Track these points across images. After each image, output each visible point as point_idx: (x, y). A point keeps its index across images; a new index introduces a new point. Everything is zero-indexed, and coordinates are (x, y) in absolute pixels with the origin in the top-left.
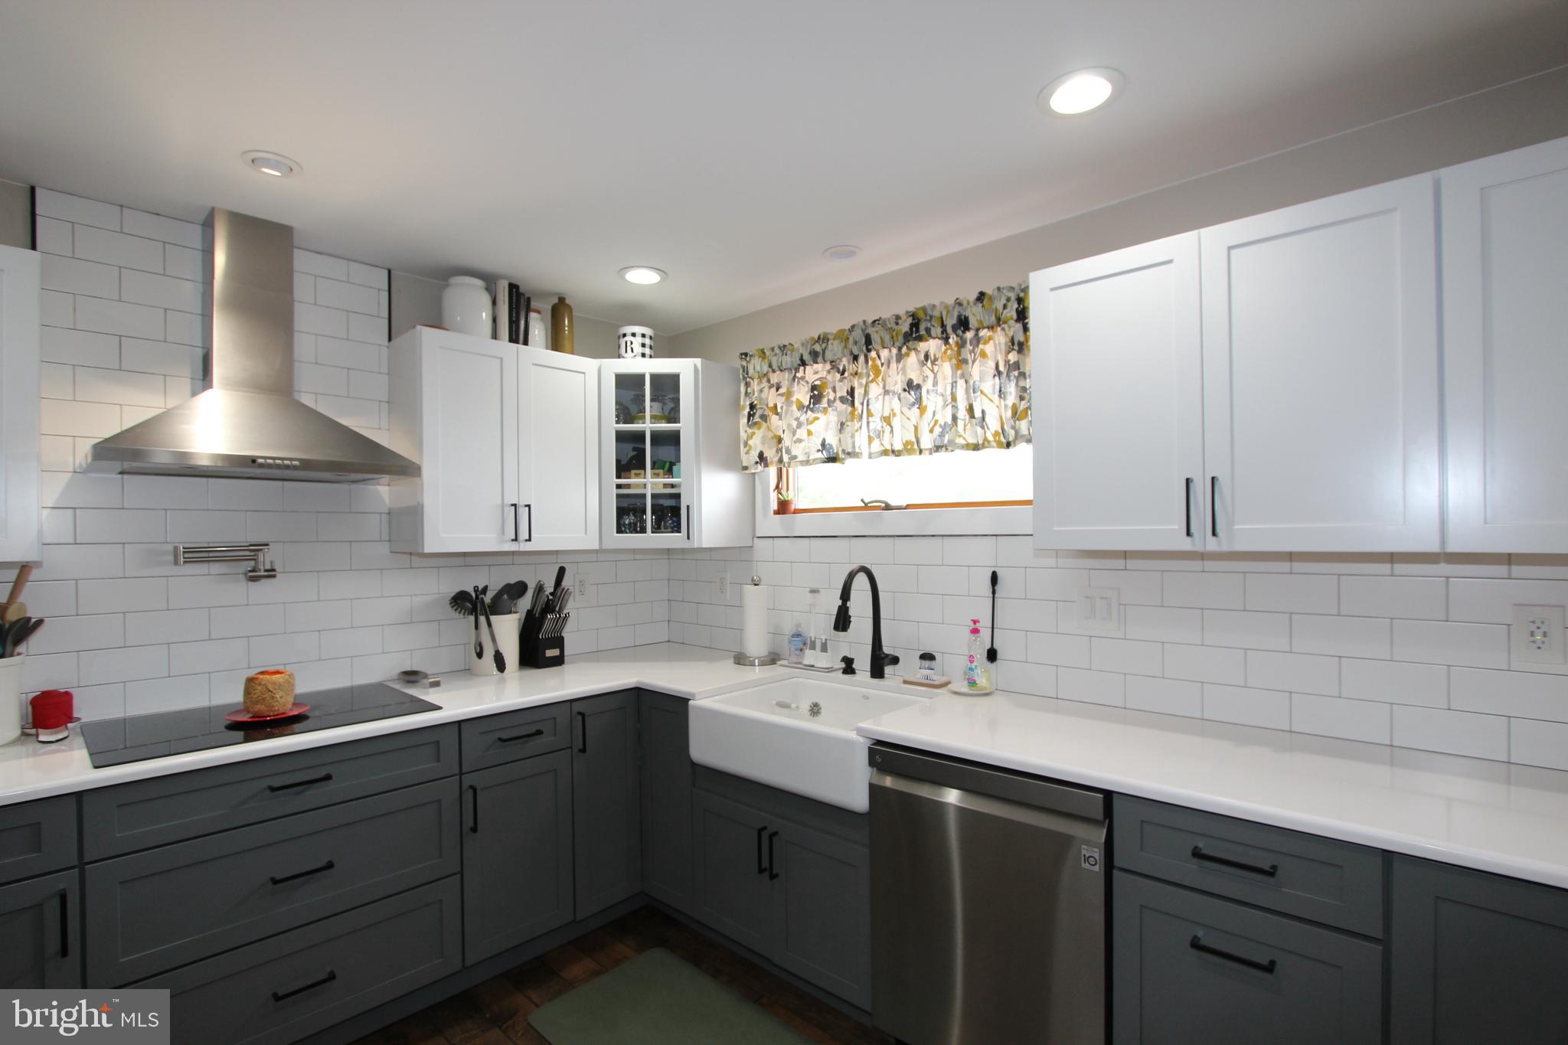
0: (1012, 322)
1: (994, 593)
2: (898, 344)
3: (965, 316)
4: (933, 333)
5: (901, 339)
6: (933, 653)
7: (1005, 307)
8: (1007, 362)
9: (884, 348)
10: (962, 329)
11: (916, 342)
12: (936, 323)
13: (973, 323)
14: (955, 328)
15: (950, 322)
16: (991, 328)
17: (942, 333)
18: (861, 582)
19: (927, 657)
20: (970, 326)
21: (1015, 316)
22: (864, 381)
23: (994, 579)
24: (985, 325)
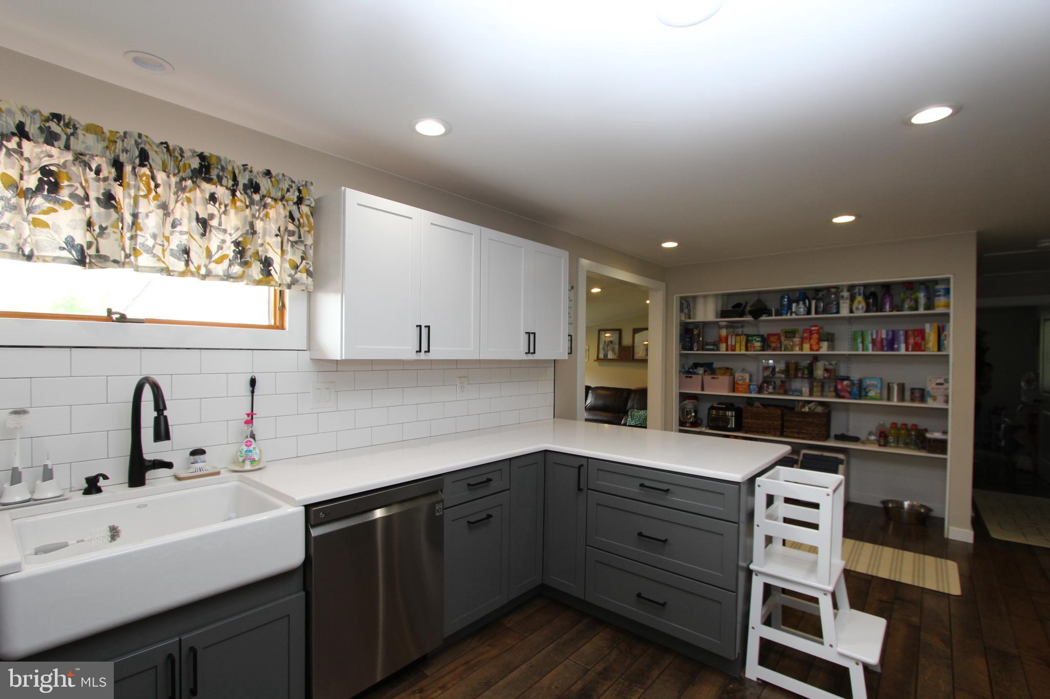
0: (291, 203)
1: (253, 392)
2: (182, 174)
3: (256, 182)
4: (224, 181)
5: (188, 172)
6: (203, 448)
7: (288, 190)
8: (286, 228)
9: (164, 171)
10: (252, 190)
11: (202, 181)
12: (230, 176)
13: (263, 191)
14: (246, 187)
15: (243, 180)
16: (275, 200)
17: (233, 186)
18: (148, 394)
19: (198, 452)
20: (260, 192)
21: (295, 200)
22: (132, 192)
23: (253, 382)
24: (271, 196)
